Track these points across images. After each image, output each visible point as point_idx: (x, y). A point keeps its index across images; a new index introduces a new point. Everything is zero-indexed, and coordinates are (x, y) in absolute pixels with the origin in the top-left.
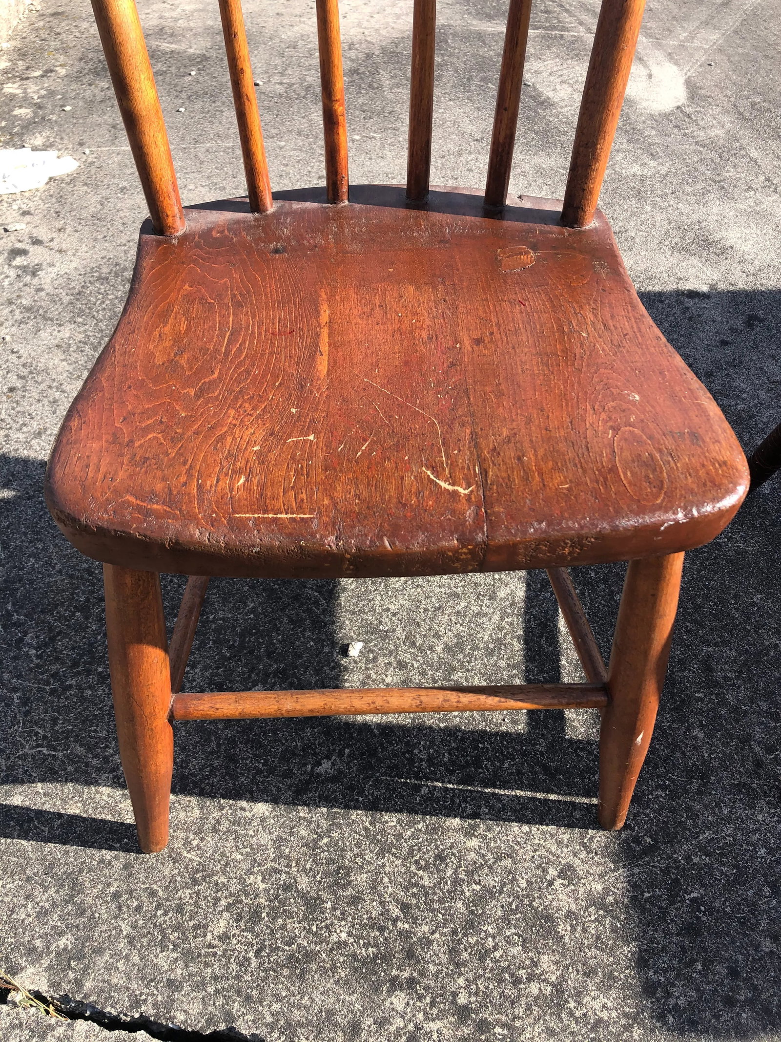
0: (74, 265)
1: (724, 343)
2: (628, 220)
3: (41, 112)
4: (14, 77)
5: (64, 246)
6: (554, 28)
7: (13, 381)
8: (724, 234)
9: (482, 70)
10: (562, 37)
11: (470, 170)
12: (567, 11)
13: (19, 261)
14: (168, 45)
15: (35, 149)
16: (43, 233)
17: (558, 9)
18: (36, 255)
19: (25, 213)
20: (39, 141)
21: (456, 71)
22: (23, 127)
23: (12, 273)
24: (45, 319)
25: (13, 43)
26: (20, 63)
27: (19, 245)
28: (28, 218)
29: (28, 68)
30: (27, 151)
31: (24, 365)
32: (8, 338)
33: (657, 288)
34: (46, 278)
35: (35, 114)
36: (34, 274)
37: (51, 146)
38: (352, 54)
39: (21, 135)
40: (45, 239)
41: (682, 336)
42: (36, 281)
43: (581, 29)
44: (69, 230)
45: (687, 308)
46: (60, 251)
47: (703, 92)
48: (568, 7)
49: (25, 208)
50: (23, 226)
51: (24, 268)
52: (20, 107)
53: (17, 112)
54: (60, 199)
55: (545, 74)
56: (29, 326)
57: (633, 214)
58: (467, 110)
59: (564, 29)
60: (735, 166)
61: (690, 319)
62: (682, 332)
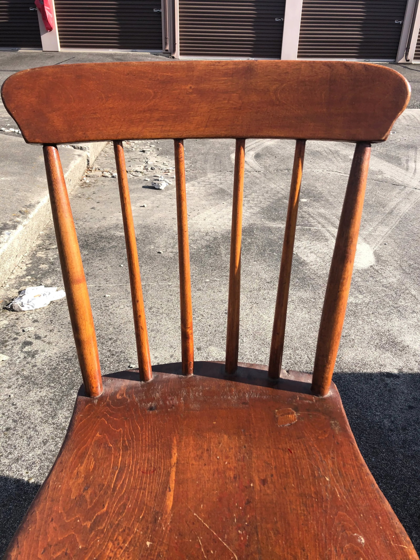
0: (55, 351)
1: (411, 407)
2: (350, 329)
3: (53, 267)
4: (43, 248)
5: (51, 340)
6: (306, 225)
7: (10, 423)
8: (403, 338)
9: (270, 246)
10: (310, 230)
11: (264, 299)
12: (312, 217)
13: (27, 349)
14: (119, 233)
15: (46, 286)
16: (42, 333)
17: (307, 216)
18: (37, 345)
19: (35, 321)
20: (49, 282)
21: (258, 246)
22: (42, 274)
23: (22, 356)
24: (34, 384)
25: (45, 231)
26: (47, 241)
27: (28, 339)
28: (36, 324)
29: (50, 244)
30: (42, 287)
31: (17, 414)
32: (12, 396)
33: (369, 371)
34: (39, 359)
35: (50, 267)
36: (33, 356)
37: (55, 284)
38: (207, 238)
39: (40, 278)
40: (42, 336)
41: (385, 402)
42: (33, 361)
43: (319, 225)
44: (56, 330)
45: (387, 384)
46: (49, 343)
47: (383, 258)
48: (312, 215)
49: (35, 318)
50: (33, 329)
51: (28, 353)
52: (43, 264)
53: (41, 266)
54: (54, 314)
55: (302, 248)
56: (25, 388)
57: (353, 325)
58: (263, 266)
59: (311, 226)
60: (404, 299)
61: (389, 391)
62: (385, 400)
